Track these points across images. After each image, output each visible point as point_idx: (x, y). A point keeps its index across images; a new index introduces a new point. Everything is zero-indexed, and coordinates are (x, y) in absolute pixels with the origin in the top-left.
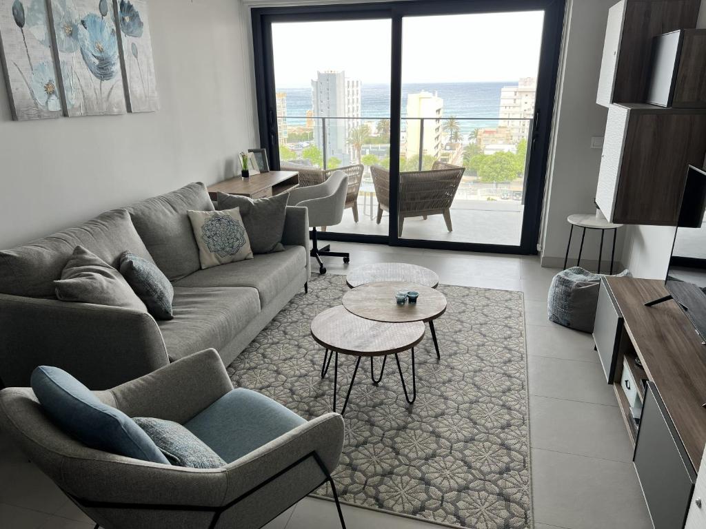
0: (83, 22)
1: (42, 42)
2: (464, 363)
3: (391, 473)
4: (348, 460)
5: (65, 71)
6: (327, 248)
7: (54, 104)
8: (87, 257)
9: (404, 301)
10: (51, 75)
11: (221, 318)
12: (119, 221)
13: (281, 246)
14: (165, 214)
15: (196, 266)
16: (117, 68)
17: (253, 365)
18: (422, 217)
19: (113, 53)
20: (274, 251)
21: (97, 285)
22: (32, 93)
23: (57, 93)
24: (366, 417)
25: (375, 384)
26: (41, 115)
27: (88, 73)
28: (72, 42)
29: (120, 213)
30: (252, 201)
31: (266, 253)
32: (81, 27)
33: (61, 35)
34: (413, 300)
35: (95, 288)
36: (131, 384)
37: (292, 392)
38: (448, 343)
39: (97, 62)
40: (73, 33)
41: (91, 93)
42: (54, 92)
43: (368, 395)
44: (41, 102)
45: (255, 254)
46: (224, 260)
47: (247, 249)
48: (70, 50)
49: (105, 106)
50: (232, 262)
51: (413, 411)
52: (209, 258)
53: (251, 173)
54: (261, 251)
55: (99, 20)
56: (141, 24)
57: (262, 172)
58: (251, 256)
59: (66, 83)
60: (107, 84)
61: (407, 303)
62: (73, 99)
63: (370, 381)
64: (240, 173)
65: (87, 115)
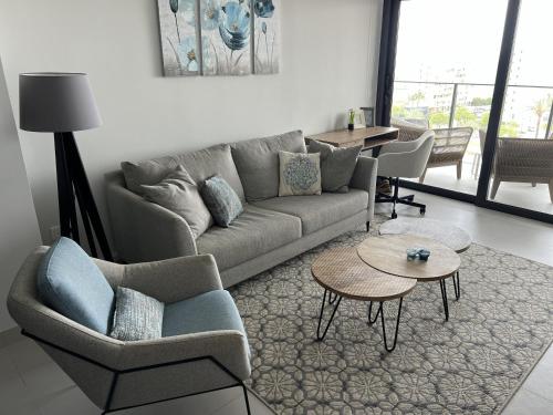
0: (224, 8)
1: (189, 23)
2: (469, 333)
3: (327, 403)
4: (301, 377)
5: (205, 43)
6: (411, 198)
7: (194, 66)
8: (180, 173)
9: (414, 257)
10: (194, 46)
11: (257, 234)
12: (220, 152)
13: (346, 188)
14: (260, 152)
15: (275, 193)
16: (247, 41)
17: (287, 277)
18: (530, 184)
19: (246, 31)
20: (338, 191)
21: (168, 193)
22: (178, 59)
23: (198, 59)
24: (341, 349)
25: (370, 324)
26: (183, 73)
27: (223, 45)
28: (213, 23)
29: (223, 147)
30: (333, 148)
31: (332, 192)
32: (221, 12)
33: (205, 18)
34: (424, 258)
35: (165, 195)
36: (140, 265)
37: (299, 308)
38: (469, 309)
39: (231, 37)
40: (214, 16)
41: (222, 59)
42: (194, 58)
43: (357, 331)
44: (184, 65)
45: (324, 191)
46: (297, 192)
47: (317, 187)
48: (210, 28)
49: (233, 68)
50: (304, 195)
51: (387, 358)
52: (285, 189)
53: (356, 127)
54: (327, 190)
55: (237, 7)
56: (272, 8)
57: (368, 126)
58: (320, 192)
59: (204, 51)
60: (237, 53)
61: (417, 260)
62: (209, 63)
63: (367, 319)
64: (347, 126)
65: (217, 74)
